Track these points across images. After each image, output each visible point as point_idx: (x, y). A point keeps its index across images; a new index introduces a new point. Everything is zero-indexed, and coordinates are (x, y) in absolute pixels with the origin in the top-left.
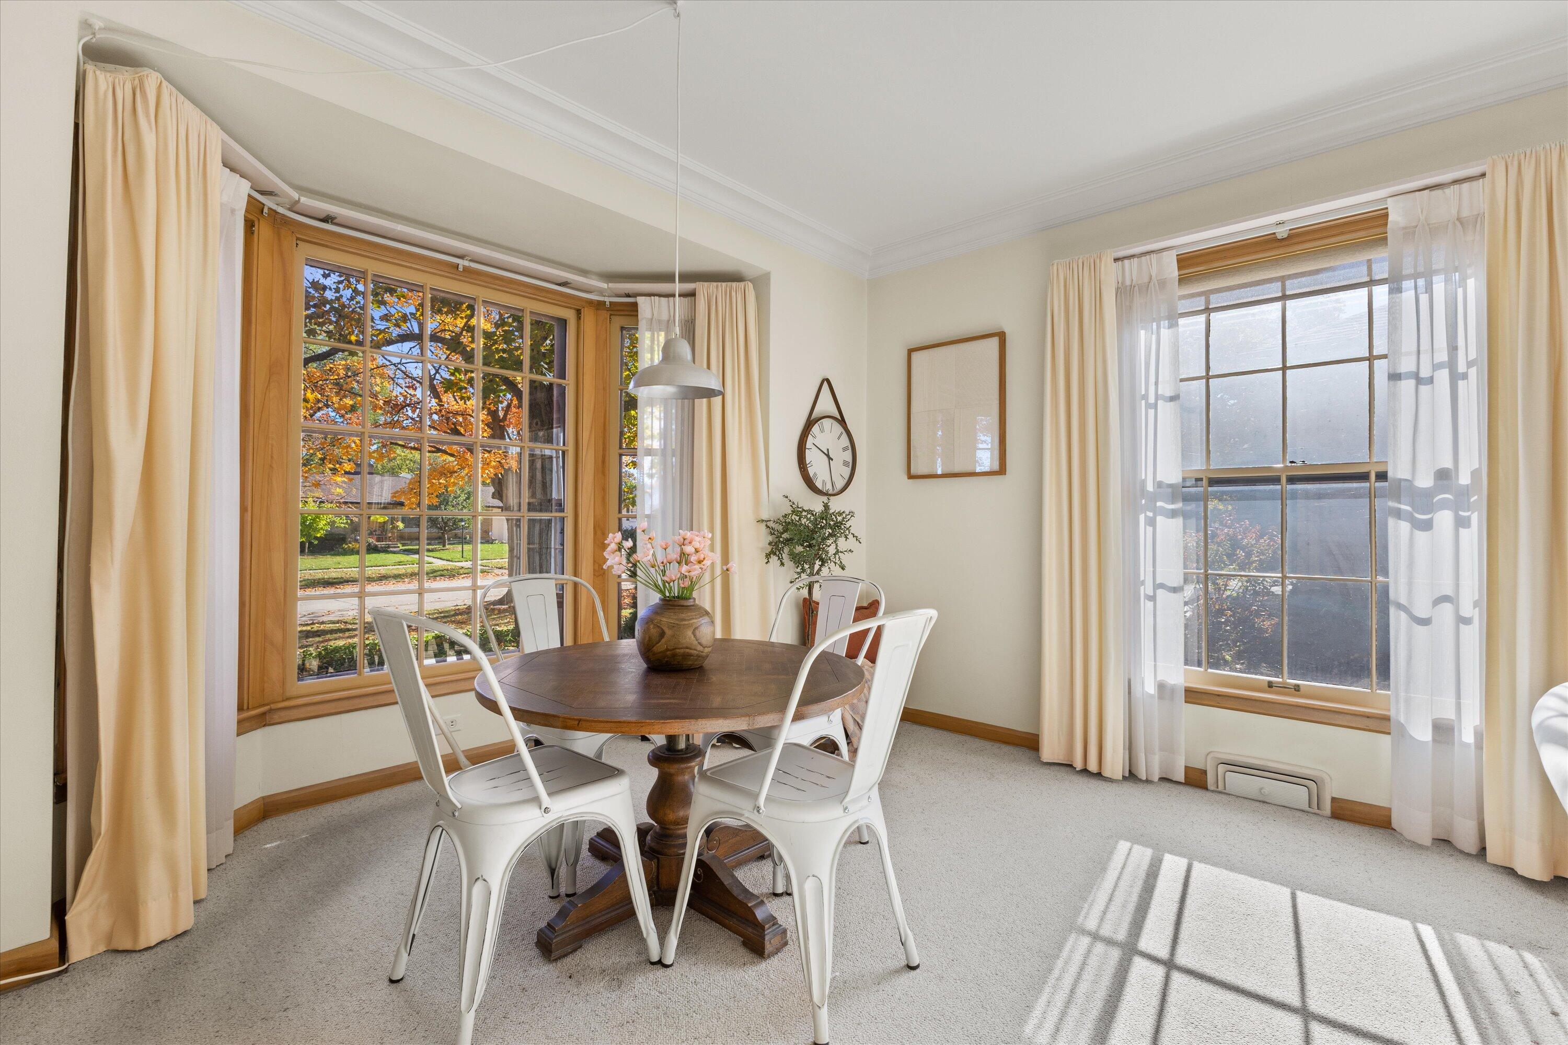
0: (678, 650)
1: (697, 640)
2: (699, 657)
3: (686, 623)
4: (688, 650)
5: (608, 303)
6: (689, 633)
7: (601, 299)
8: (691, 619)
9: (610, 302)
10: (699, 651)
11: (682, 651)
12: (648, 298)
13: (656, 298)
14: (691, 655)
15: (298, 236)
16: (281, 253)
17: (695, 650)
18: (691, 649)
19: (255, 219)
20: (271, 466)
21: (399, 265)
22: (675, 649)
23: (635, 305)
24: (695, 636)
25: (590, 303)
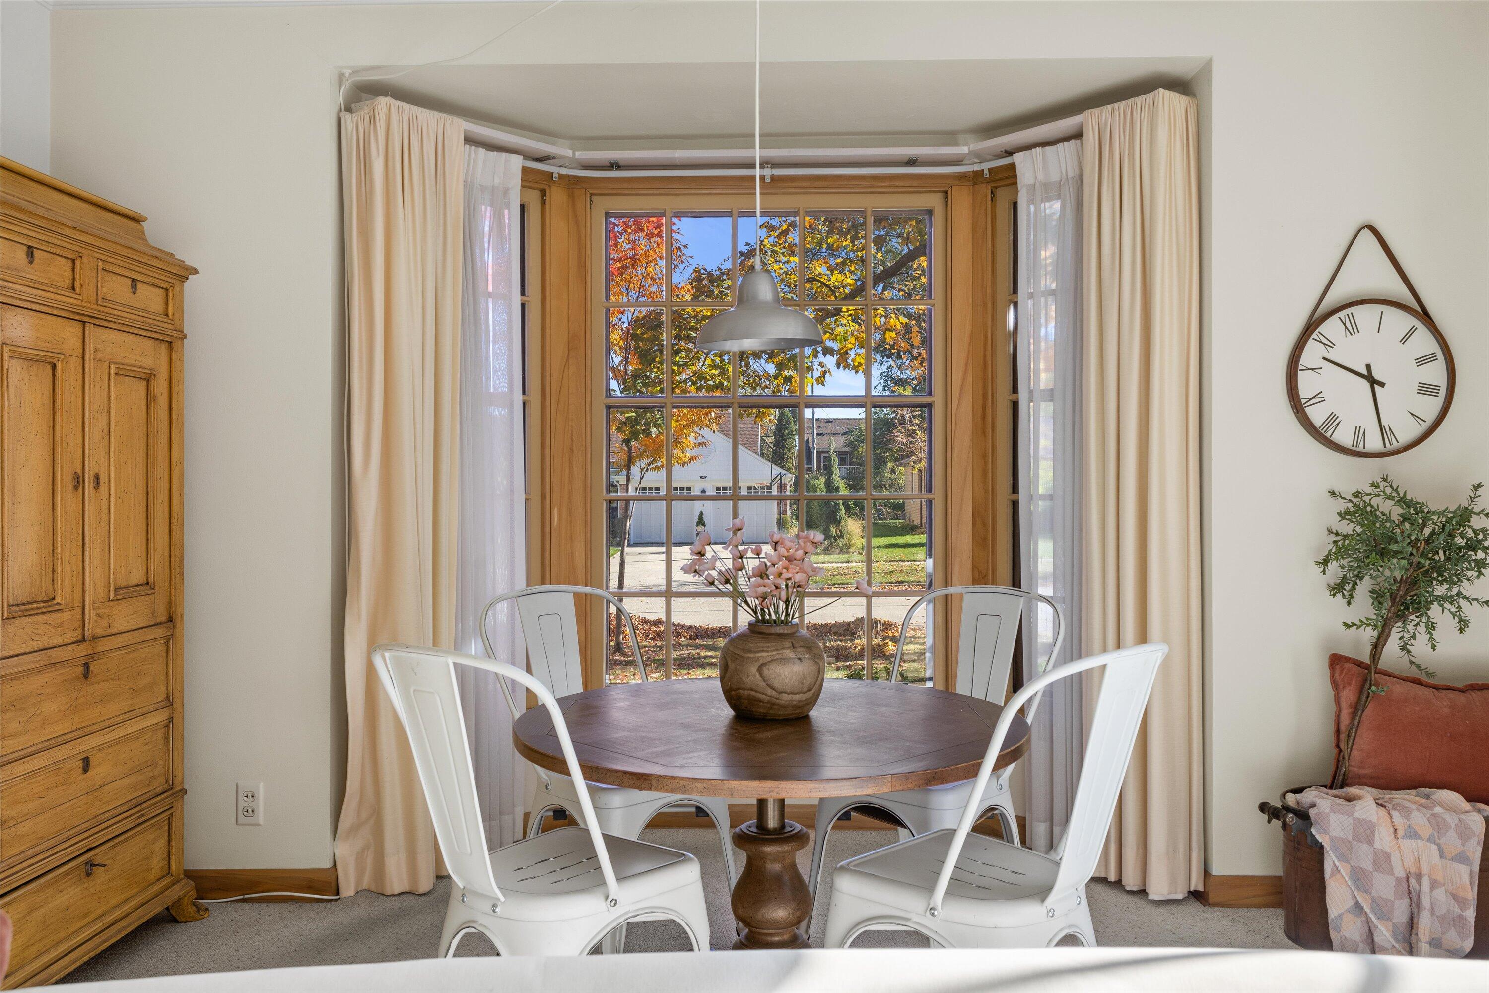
0: (741, 691)
1: (765, 681)
2: (774, 704)
3: (752, 656)
4: (753, 693)
5: (986, 172)
6: (754, 670)
7: (977, 168)
8: (759, 652)
9: (989, 169)
10: (771, 696)
11: (746, 692)
12: (1028, 152)
13: (1039, 150)
14: (760, 701)
15: (591, 191)
16: (575, 216)
17: (763, 694)
18: (756, 691)
19: (547, 187)
20: (571, 449)
21: (698, 194)
22: (739, 688)
23: (1012, 167)
24: (761, 674)
25: (962, 177)
